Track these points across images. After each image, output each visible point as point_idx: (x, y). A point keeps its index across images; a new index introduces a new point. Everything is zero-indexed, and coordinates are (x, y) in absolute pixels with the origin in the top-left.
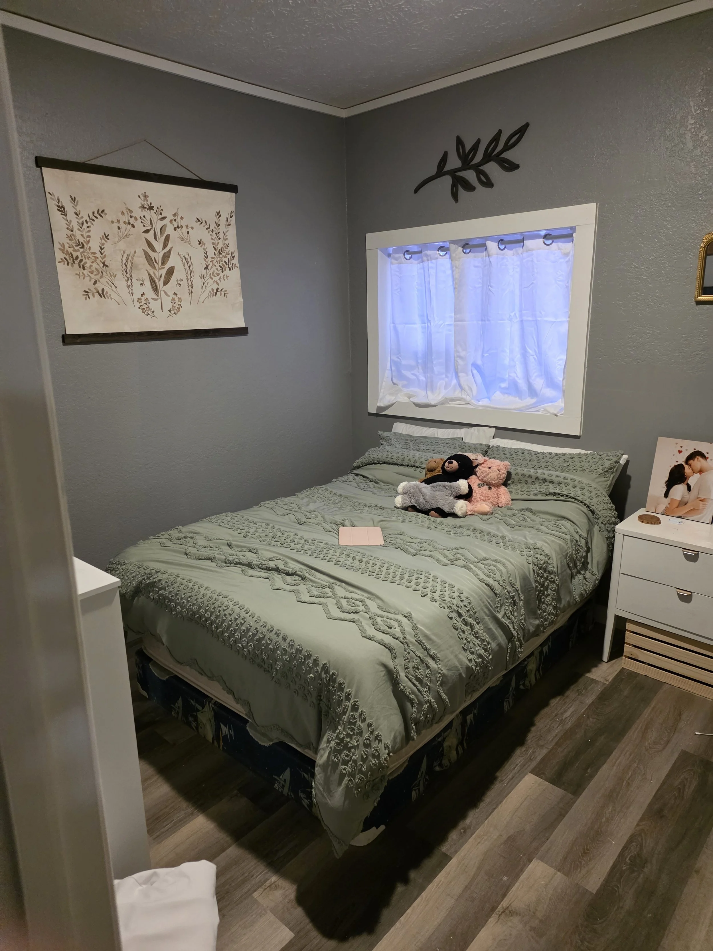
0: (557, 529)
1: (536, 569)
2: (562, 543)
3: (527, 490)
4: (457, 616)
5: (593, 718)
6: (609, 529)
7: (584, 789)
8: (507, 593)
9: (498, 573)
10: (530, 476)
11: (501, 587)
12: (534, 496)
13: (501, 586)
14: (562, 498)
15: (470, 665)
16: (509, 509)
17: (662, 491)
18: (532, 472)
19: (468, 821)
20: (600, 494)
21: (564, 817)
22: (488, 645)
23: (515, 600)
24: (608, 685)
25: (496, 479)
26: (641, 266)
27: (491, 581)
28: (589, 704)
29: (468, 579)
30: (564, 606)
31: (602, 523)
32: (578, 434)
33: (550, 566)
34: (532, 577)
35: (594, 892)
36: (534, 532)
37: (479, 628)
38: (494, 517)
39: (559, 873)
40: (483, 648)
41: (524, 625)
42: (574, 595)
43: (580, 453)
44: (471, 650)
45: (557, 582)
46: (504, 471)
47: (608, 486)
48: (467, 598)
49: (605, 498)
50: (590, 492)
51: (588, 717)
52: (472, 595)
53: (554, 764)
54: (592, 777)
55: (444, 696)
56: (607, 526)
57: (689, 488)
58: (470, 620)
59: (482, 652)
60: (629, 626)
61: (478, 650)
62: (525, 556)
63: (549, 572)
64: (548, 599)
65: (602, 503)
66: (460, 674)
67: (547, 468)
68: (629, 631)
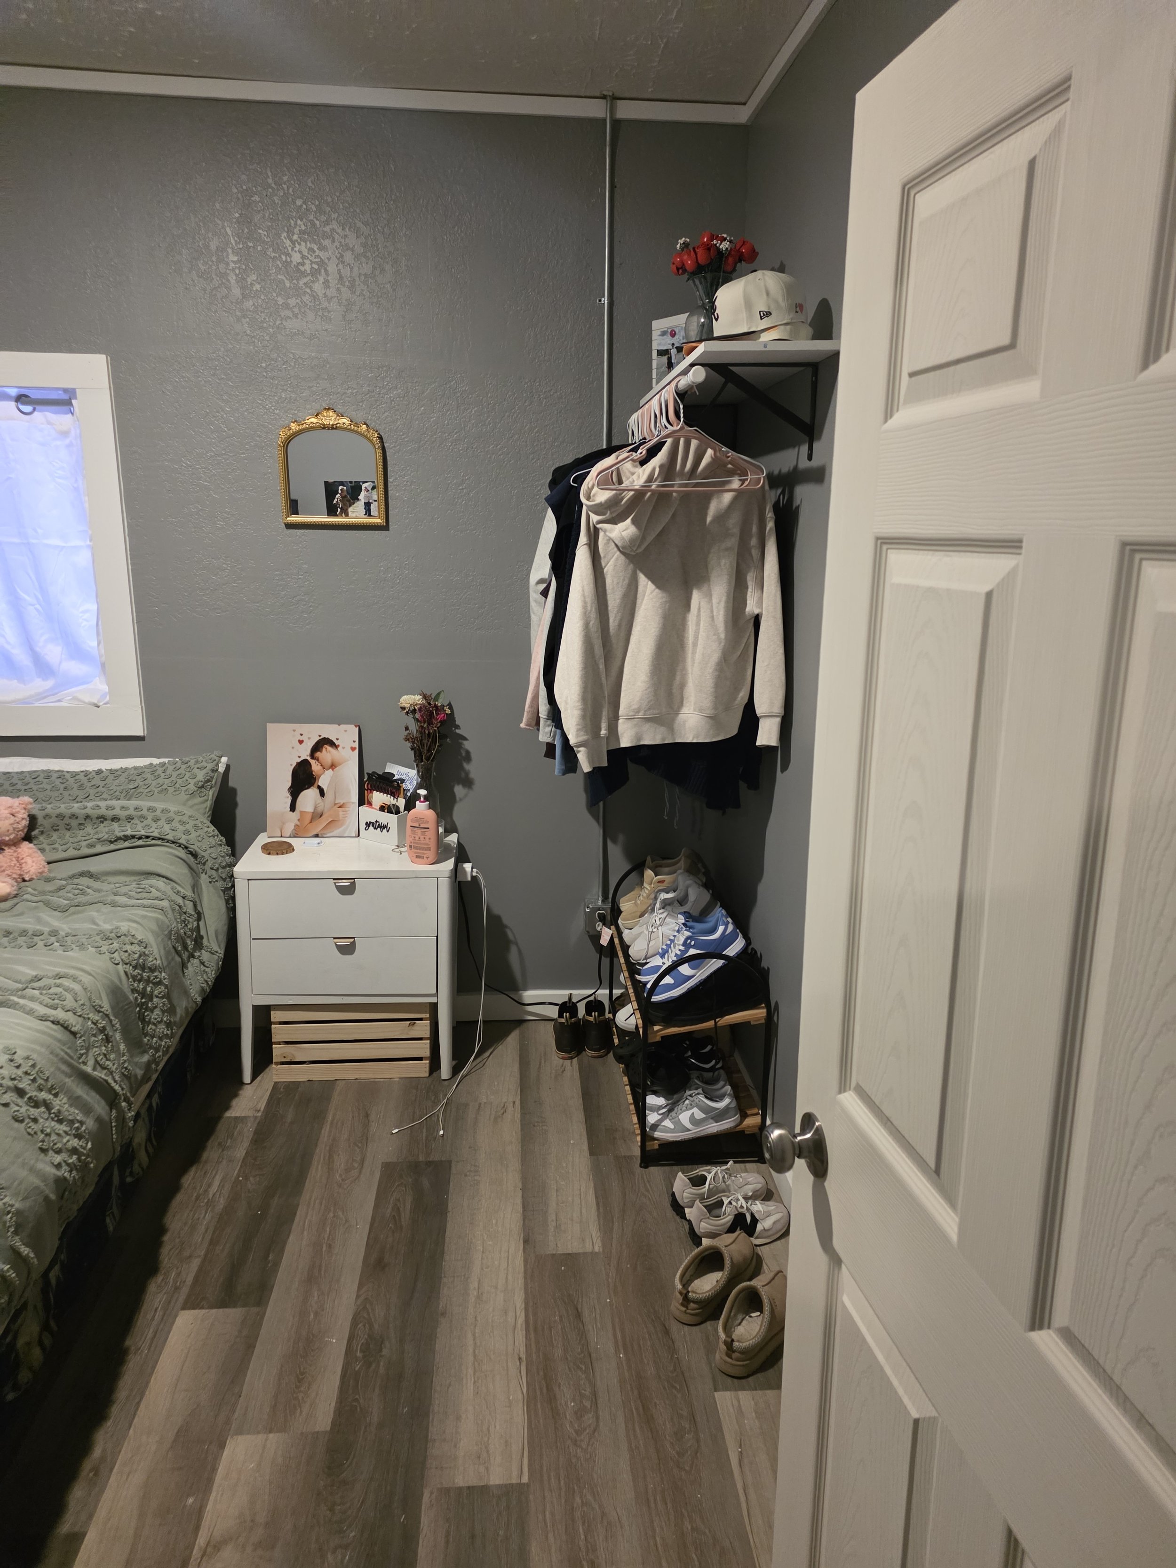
0: (145, 895)
1: (129, 969)
2: (160, 916)
3: (71, 840)
4: (16, 1096)
5: (255, 1176)
6: (224, 876)
7: (273, 1287)
8: (93, 1026)
9: (69, 996)
10: (74, 815)
11: (80, 1019)
12: (88, 848)
13: (80, 1016)
14: (140, 842)
15: (59, 1173)
16: (48, 880)
17: (286, 803)
18: (76, 807)
19: (97, 1452)
20: (200, 825)
21: (255, 1347)
22: (82, 1126)
23: (108, 1034)
24: (261, 1116)
25: (10, 832)
26: (196, 464)
27: (60, 1014)
28: (242, 1158)
29: (18, 1024)
30: (181, 1016)
31: (212, 869)
32: (140, 733)
33: (151, 959)
34: (126, 986)
35: (328, 1429)
36: (107, 909)
37: (59, 1103)
38: (24, 900)
39: (271, 1435)
40: (74, 1135)
41: (129, 1070)
42: (192, 995)
43: (151, 764)
44: (56, 1146)
45: (166, 982)
46: (23, 815)
47: (208, 809)
48: (28, 1058)
49: (209, 830)
50: (183, 823)
51: (246, 1178)
52: (33, 1050)
53: (215, 1276)
54: (277, 1264)
55: (25, 1250)
56: (220, 871)
57: (322, 793)
58: (43, 1095)
59: (75, 1143)
60: (275, 1016)
61: (68, 1141)
62: (107, 953)
63: (150, 968)
64: (155, 1013)
65: (205, 837)
66: (46, 1199)
67: (99, 796)
68: (276, 1023)
